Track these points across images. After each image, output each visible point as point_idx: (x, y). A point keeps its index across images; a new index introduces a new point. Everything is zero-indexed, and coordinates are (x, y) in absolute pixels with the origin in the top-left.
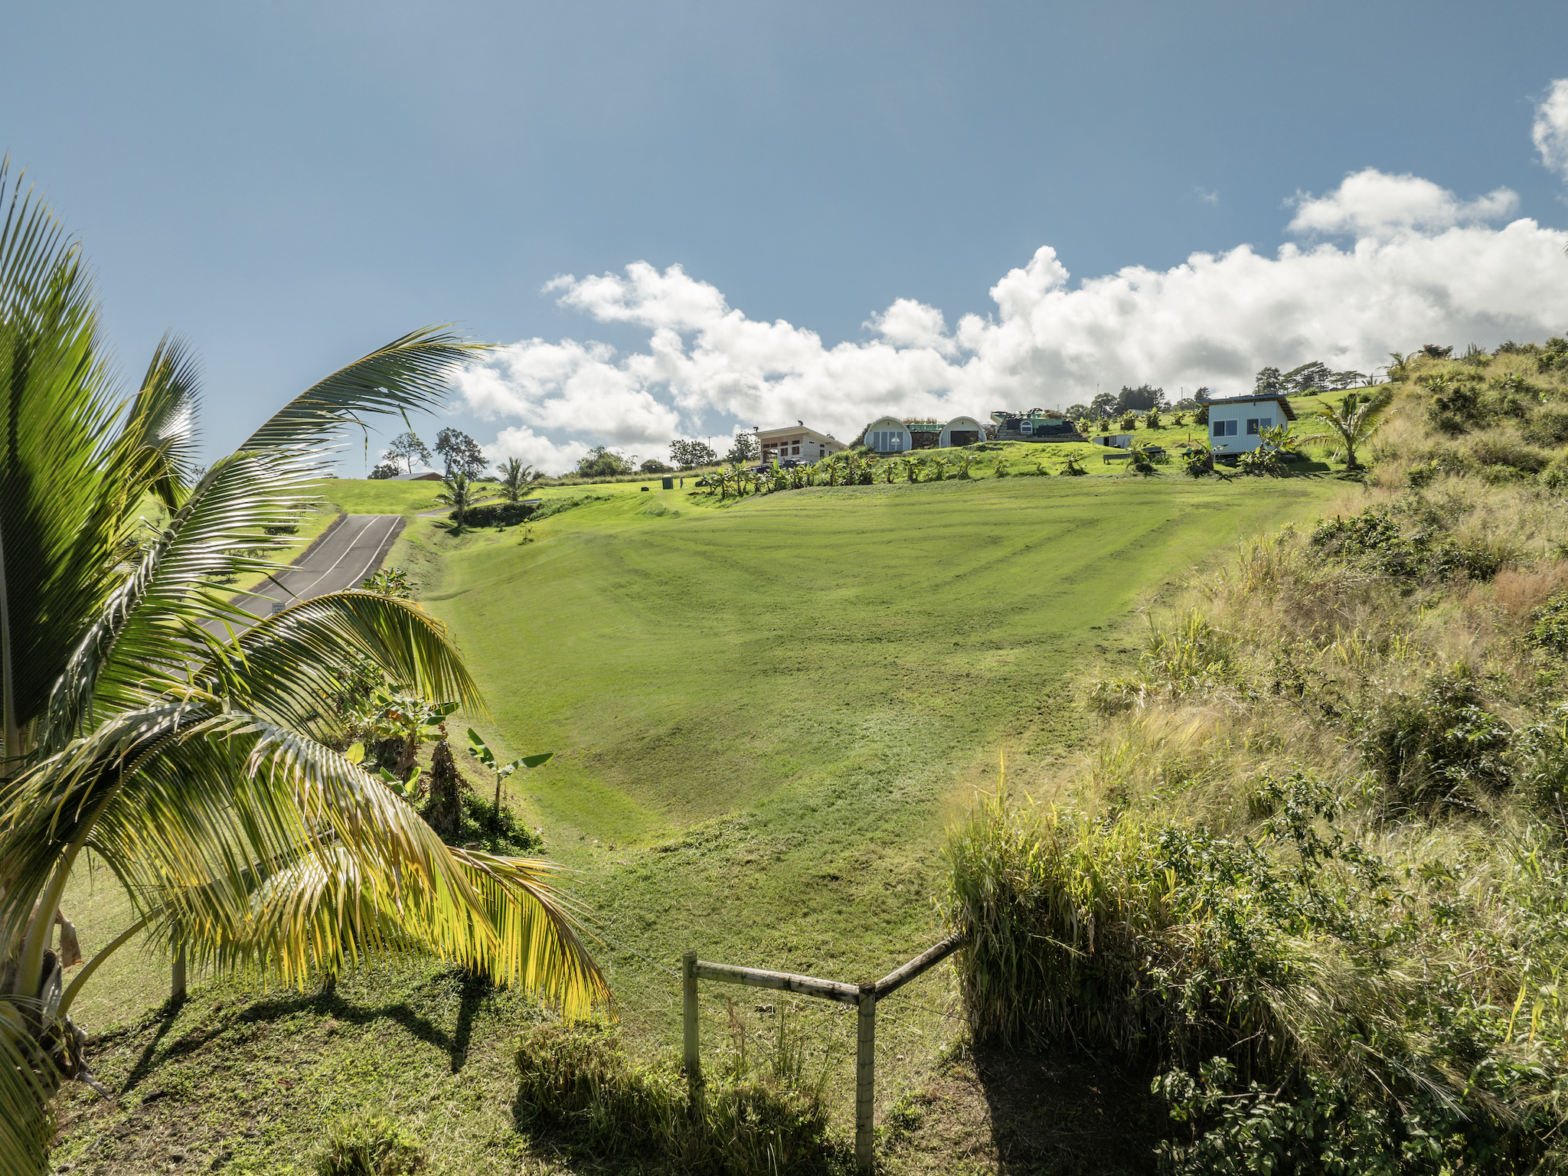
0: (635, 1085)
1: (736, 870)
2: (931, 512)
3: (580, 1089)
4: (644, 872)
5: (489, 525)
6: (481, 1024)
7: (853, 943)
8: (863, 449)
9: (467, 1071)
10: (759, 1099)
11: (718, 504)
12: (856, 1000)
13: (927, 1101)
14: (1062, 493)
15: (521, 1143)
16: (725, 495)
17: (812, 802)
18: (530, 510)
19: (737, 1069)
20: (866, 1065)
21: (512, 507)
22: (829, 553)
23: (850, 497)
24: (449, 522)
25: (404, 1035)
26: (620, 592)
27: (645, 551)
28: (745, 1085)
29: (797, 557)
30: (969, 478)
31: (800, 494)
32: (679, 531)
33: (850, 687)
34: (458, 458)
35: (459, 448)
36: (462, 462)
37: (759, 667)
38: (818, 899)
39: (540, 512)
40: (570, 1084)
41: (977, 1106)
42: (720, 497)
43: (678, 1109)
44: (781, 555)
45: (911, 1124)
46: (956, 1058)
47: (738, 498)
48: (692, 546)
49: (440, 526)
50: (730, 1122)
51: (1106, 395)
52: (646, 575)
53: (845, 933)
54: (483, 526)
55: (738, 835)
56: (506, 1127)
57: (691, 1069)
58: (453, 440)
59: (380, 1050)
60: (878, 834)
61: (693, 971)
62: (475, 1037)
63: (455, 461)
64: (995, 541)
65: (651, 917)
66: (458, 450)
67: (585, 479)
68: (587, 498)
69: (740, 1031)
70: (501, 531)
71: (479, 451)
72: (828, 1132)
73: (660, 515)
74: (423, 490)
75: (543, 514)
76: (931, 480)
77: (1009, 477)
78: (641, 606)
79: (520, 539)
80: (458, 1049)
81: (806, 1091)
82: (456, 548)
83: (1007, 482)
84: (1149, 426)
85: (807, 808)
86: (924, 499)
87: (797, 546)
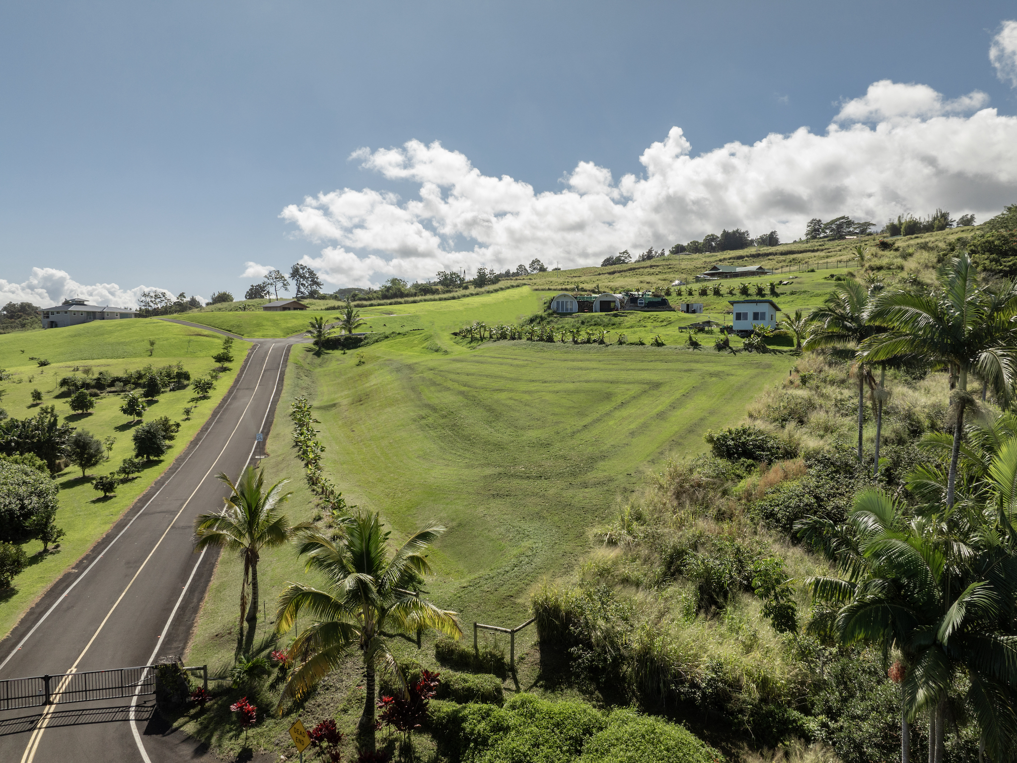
0: (464, 651)
1: (484, 594)
2: (581, 369)
3: (451, 652)
4: (458, 595)
5: (337, 349)
6: (423, 638)
7: (515, 616)
8: (550, 311)
9: (423, 648)
10: (490, 653)
11: (469, 345)
12: (510, 633)
13: (527, 654)
14: (650, 359)
15: (439, 664)
16: (473, 339)
17: (507, 569)
18: (361, 340)
19: (486, 647)
20: (512, 646)
21: (350, 338)
22: (527, 397)
23: (542, 350)
24: (313, 347)
25: (405, 641)
26: (423, 422)
27: (432, 388)
28: (487, 650)
29: (511, 399)
30: (604, 343)
31: (514, 345)
32: (449, 372)
33: (526, 508)
34: (304, 282)
35: (304, 276)
36: (306, 285)
37: (491, 492)
38: (507, 603)
39: (366, 341)
40: (449, 651)
41: (538, 655)
42: (470, 339)
43: (473, 655)
44: (503, 396)
45: (523, 659)
46: (535, 645)
47: (480, 342)
48: (456, 386)
49: (309, 350)
50: (484, 658)
51: (712, 235)
52: (434, 409)
53: (513, 613)
54: (333, 349)
55: (485, 582)
56: (434, 661)
57: (475, 647)
58: (301, 271)
59: (399, 644)
60: (526, 581)
61: (476, 626)
62: (422, 641)
63: (302, 284)
64: (608, 396)
65: (462, 609)
66: (304, 277)
67: (385, 301)
68: (393, 333)
69: (486, 639)
70: (344, 353)
71: (317, 278)
72: (505, 660)
73: (437, 351)
74: (294, 320)
75: (368, 343)
76: (584, 343)
77: (624, 345)
78: (435, 435)
79: (356, 361)
80: (419, 643)
81: (500, 651)
82: (320, 365)
83: (624, 348)
84: (714, 295)
85: (505, 571)
86: (580, 356)
87: (511, 390)
